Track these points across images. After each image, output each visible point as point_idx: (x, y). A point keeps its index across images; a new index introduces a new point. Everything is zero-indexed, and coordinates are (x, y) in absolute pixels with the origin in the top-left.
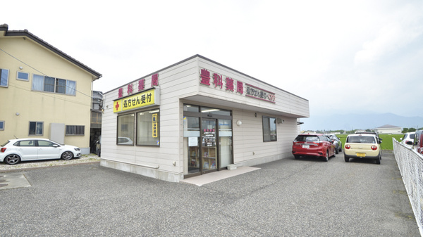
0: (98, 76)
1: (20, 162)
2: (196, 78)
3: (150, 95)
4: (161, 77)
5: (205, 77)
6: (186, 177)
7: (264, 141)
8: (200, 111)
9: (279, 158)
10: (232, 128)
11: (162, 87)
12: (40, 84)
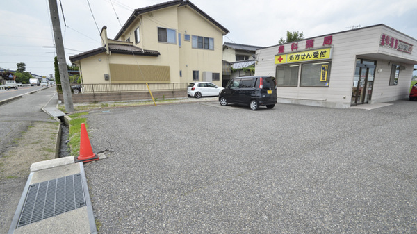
0: (227, 32)
1: (202, 97)
2: (378, 41)
3: (325, 52)
4: (334, 38)
5: (385, 40)
6: (351, 106)
7: (389, 85)
8: (362, 62)
9: (395, 99)
10: (374, 74)
11: (335, 46)
12: (195, 42)
